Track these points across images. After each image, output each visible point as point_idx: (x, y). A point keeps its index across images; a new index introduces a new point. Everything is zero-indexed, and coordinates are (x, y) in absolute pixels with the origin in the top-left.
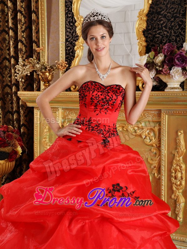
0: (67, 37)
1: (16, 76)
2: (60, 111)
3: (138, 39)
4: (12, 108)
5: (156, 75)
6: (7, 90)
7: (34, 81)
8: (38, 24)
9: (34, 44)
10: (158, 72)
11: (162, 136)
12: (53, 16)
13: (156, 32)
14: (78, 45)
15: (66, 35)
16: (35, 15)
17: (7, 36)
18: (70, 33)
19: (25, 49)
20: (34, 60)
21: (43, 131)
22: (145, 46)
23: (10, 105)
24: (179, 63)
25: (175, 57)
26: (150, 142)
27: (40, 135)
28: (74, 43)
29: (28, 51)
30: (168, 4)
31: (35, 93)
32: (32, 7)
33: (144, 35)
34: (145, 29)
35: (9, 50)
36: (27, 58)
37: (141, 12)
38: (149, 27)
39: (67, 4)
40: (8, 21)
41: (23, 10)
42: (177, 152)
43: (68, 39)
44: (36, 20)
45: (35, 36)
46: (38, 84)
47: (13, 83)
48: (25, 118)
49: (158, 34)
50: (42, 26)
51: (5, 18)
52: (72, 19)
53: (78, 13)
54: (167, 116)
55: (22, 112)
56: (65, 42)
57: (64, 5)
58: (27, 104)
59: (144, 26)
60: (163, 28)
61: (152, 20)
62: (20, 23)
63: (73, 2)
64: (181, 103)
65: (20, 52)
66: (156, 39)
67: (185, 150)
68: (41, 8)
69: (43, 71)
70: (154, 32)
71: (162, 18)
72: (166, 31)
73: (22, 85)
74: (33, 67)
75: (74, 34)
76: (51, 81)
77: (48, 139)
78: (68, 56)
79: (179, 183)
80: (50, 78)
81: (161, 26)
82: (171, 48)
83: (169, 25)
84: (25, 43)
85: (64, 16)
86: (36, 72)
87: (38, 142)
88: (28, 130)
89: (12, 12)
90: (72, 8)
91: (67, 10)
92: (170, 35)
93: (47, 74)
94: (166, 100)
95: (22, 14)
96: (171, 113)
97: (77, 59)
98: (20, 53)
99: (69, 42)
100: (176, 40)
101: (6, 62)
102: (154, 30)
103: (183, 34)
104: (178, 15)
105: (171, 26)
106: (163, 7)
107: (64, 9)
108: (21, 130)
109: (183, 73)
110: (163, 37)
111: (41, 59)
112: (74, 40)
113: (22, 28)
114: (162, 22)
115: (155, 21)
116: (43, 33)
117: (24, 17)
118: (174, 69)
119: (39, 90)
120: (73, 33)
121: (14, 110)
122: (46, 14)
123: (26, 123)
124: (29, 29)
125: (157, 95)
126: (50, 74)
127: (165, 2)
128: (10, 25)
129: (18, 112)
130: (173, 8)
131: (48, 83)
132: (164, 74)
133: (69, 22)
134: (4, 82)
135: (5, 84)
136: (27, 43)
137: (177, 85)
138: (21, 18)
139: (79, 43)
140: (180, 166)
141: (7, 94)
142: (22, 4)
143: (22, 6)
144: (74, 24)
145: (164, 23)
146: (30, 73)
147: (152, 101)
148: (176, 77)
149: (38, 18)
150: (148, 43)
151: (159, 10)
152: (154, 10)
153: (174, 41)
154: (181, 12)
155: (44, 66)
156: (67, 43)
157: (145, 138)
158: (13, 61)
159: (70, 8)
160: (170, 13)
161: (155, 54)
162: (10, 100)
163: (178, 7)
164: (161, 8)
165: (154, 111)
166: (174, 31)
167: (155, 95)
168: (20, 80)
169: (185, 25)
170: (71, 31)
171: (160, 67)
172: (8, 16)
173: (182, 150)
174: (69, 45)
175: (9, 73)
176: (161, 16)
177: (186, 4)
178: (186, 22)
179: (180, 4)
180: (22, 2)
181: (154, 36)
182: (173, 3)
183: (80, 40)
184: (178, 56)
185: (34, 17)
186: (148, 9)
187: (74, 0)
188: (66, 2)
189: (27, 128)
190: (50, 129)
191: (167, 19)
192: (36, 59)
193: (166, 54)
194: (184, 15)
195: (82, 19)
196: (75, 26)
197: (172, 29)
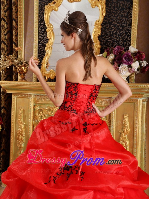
0: (39, 40)
2: (33, 97)
7: (12, 73)
8: (17, 29)
9: (13, 44)
11: (111, 118)
12: (29, 24)
13: (108, 37)
14: (48, 46)
15: (39, 38)
16: (15, 22)
18: (42, 37)
19: (7, 49)
20: (13, 56)
21: (19, 113)
22: (100, 48)
24: (126, 61)
25: (123, 56)
27: (16, 116)
28: (45, 45)
29: (9, 50)
30: (117, 16)
31: (14, 82)
32: (13, 16)
33: (99, 39)
34: (100, 35)
36: (8, 55)
37: (97, 22)
38: (103, 33)
39: (40, 15)
41: (5, 18)
42: (123, 131)
43: (40, 41)
44: (16, 26)
45: (15, 39)
46: (16, 76)
48: (5, 103)
49: (110, 39)
50: (20, 31)
52: (44, 26)
53: (48, 21)
55: (3, 97)
56: (38, 43)
57: (38, 15)
58: (7, 91)
59: (99, 32)
60: (114, 34)
61: (105, 28)
62: (3, 28)
63: (45, 13)
65: (3, 50)
66: (108, 43)
67: (129, 130)
68: (20, 17)
69: (20, 65)
70: (107, 37)
71: (113, 27)
72: (116, 37)
73: (3, 76)
74: (12, 62)
75: (45, 38)
76: (26, 73)
77: (22, 119)
78: (40, 54)
80: (25, 71)
81: (112, 33)
82: (120, 49)
83: (118, 32)
84: (7, 44)
85: (38, 23)
86: (15, 67)
87: (15, 121)
88: (7, 111)
90: (44, 18)
91: (40, 19)
92: (119, 40)
93: (23, 68)
95: (5, 21)
97: (47, 57)
98: (3, 52)
99: (41, 43)
100: (124, 44)
102: (107, 36)
103: (129, 40)
104: (125, 25)
105: (120, 33)
106: (114, 18)
107: (38, 18)
108: (1, 112)
109: (129, 69)
110: (113, 42)
111: (19, 56)
112: (44, 42)
113: (4, 32)
114: (113, 30)
115: (108, 29)
116: (21, 37)
117: (7, 23)
118: (122, 66)
119: (16, 80)
120: (44, 37)
122: (23, 22)
123: (5, 106)
124: (10, 33)
125: (109, 86)
126: (25, 68)
130: (121, 19)
131: (23, 75)
133: (42, 28)
136: (8, 44)
138: (4, 24)
139: (49, 44)
140: (125, 143)
142: (5, 14)
143: (5, 15)
144: (45, 30)
145: (114, 31)
146: (9, 66)
147: (104, 91)
148: (124, 72)
149: (17, 25)
150: (102, 46)
151: (111, 21)
152: (107, 21)
153: (122, 45)
154: (128, 23)
155: (20, 61)
159: (42, 18)
160: (119, 23)
161: (107, 53)
163: (126, 19)
164: (112, 19)
165: (106, 98)
166: (122, 37)
167: (107, 86)
168: (2, 72)
169: (131, 33)
170: (43, 35)
173: (127, 130)
174: (41, 46)
176: (112, 26)
177: (132, 17)
178: (132, 31)
179: (127, 17)
180: (5, 12)
181: (107, 40)
182: (122, 16)
183: (49, 43)
184: (126, 56)
185: (14, 24)
186: (102, 20)
187: (46, 12)
188: (39, 13)
189: (6, 110)
190: (24, 111)
191: (117, 28)
192: (15, 56)
193: (116, 54)
194: (130, 25)
195: (52, 26)
196: (46, 31)
197: (120, 35)
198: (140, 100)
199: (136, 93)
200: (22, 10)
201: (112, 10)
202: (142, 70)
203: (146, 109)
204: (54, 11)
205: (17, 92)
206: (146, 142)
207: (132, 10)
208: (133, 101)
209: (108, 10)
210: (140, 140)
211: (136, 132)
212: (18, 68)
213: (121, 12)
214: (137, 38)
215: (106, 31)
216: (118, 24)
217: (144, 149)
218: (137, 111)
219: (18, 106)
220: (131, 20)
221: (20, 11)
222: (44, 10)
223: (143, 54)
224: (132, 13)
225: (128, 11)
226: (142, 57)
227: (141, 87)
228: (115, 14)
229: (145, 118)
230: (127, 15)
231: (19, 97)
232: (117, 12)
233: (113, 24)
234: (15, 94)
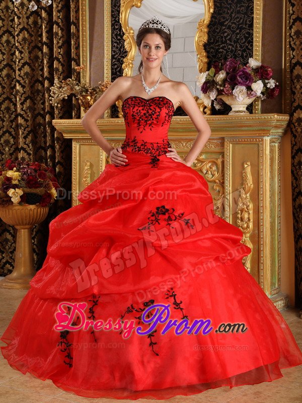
0: (113, 54)
1: (51, 100)
3: (197, 55)
4: (45, 142)
5: (217, 96)
6: (40, 120)
7: (72, 108)
8: (78, 37)
9: (73, 62)
10: (220, 92)
11: (225, 169)
12: (97, 28)
13: (219, 45)
14: (127, 63)
15: (112, 51)
16: (74, 27)
17: (40, 53)
18: (117, 48)
19: (62, 69)
20: (73, 81)
21: (84, 169)
22: (206, 63)
23: (43, 139)
24: (242, 81)
25: (237, 74)
26: (212, 177)
27: (80, 174)
28: (122, 61)
29: (66, 70)
30: (232, 13)
31: (75, 121)
32: (72, 18)
33: (205, 49)
34: (206, 42)
35: (42, 70)
36: (65, 79)
37: (201, 22)
38: (210, 40)
39: (113, 14)
40: (41, 35)
41: (60, 21)
42: (244, 188)
43: (115, 55)
44: (76, 33)
45: (75, 53)
46: (77, 111)
47: (46, 110)
48: (62, 155)
49: (221, 48)
50: (83, 40)
51: (38, 31)
52: (120, 31)
53: (127, 24)
54: (231, 145)
55: (58, 147)
56: (111, 58)
57: (110, 15)
58: (64, 135)
59: (205, 39)
60: (228, 41)
62: (56, 37)
63: (121, 11)
64: (246, 128)
65: (56, 72)
66: (220, 55)
67: (252, 186)
68: (82, 19)
69: (84, 94)
70: (217, 46)
71: (226, 30)
72: (230, 45)
73: (57, 112)
74: (72, 89)
75: (122, 50)
77: (89, 179)
78: (114, 76)
79: (245, 226)
80: (92, 102)
81: (225, 39)
82: (233, 64)
83: (234, 37)
84: (62, 62)
85: (110, 27)
86: (75, 96)
87: (77, 183)
88: (65, 169)
89: (47, 24)
90: (119, 18)
91: (114, 20)
92: (236, 50)
93: (89, 98)
94: (229, 125)
95: (59, 26)
96: (236, 141)
98: (56, 74)
99: (116, 59)
100: (242, 54)
101: (38, 85)
102: (217, 44)
103: (250, 48)
104: (244, 26)
105: (237, 39)
106: (227, 16)
107: (110, 19)
108: (56, 170)
109: (248, 93)
110: (227, 52)
111: (82, 80)
112: (121, 57)
113: (58, 43)
114: (226, 34)
115: (218, 33)
116: (85, 49)
117: (61, 29)
118: (237, 88)
119: (79, 117)
120: (121, 48)
121: (48, 144)
122: (88, 26)
123: (62, 161)
124: (67, 43)
125: (219, 120)
126: (92, 98)
127: (229, 11)
128: (44, 39)
129: (52, 147)
130: (238, 18)
132: (226, 94)
133: (116, 35)
134: (35, 109)
135: (36, 112)
136: (64, 61)
137: (243, 108)
138: (58, 31)
139: (128, 59)
140: (246, 206)
141: (40, 125)
142: (59, 14)
143: (59, 17)
144: (122, 37)
145: (228, 35)
146: (68, 96)
148: (240, 97)
149: (78, 31)
150: (210, 59)
151: (222, 20)
152: (216, 20)
153: (240, 57)
154: (248, 23)
155: (84, 88)
156: (114, 60)
157: (206, 173)
158: (46, 84)
159: (117, 19)
160: (235, 23)
161: (216, 71)
162: (43, 132)
163: (244, 17)
164: (224, 18)
165: (217, 139)
166: (239, 44)
168: (56, 105)
169: (253, 38)
170: (118, 46)
171: (221, 86)
172: (42, 29)
173: (249, 186)
174: (116, 63)
175: (41, 99)
176: (224, 27)
177: (253, 13)
178: (254, 35)
179: (246, 14)
180: (59, 11)
181: (217, 50)
182: (239, 12)
183: (129, 57)
184: (241, 73)
185: (73, 30)
186: (209, 19)
187: (122, 9)
188: (112, 11)
189: (63, 166)
190: (91, 166)
191: (231, 31)
192: (76, 80)
193: (228, 70)
194: (251, 26)
195: (132, 32)
196: (123, 39)
197: (237, 42)
198: (267, 139)
199: (260, 128)
200: (85, 7)
201: (224, 3)
202: (268, 93)
203: (279, 153)
204: (134, 7)
205: (80, 136)
206: (280, 205)
207: (253, 3)
208: (256, 141)
209: (218, 4)
210: (268, 199)
211: (263, 188)
212: (81, 98)
213: (237, 6)
214: (262, 45)
215: (215, 36)
216: (233, 25)
217: (277, 215)
218: (263, 156)
219: (81, 158)
220: (253, 18)
221: (82, 9)
222: (119, 7)
223: (269, 69)
224: (253, 7)
225: (248, 5)
226: (268, 74)
227: (265, 118)
228: (228, 9)
229: (276, 167)
230: (247, 10)
231: (82, 143)
232: (231, 7)
233: (226, 26)
234: (77, 140)
